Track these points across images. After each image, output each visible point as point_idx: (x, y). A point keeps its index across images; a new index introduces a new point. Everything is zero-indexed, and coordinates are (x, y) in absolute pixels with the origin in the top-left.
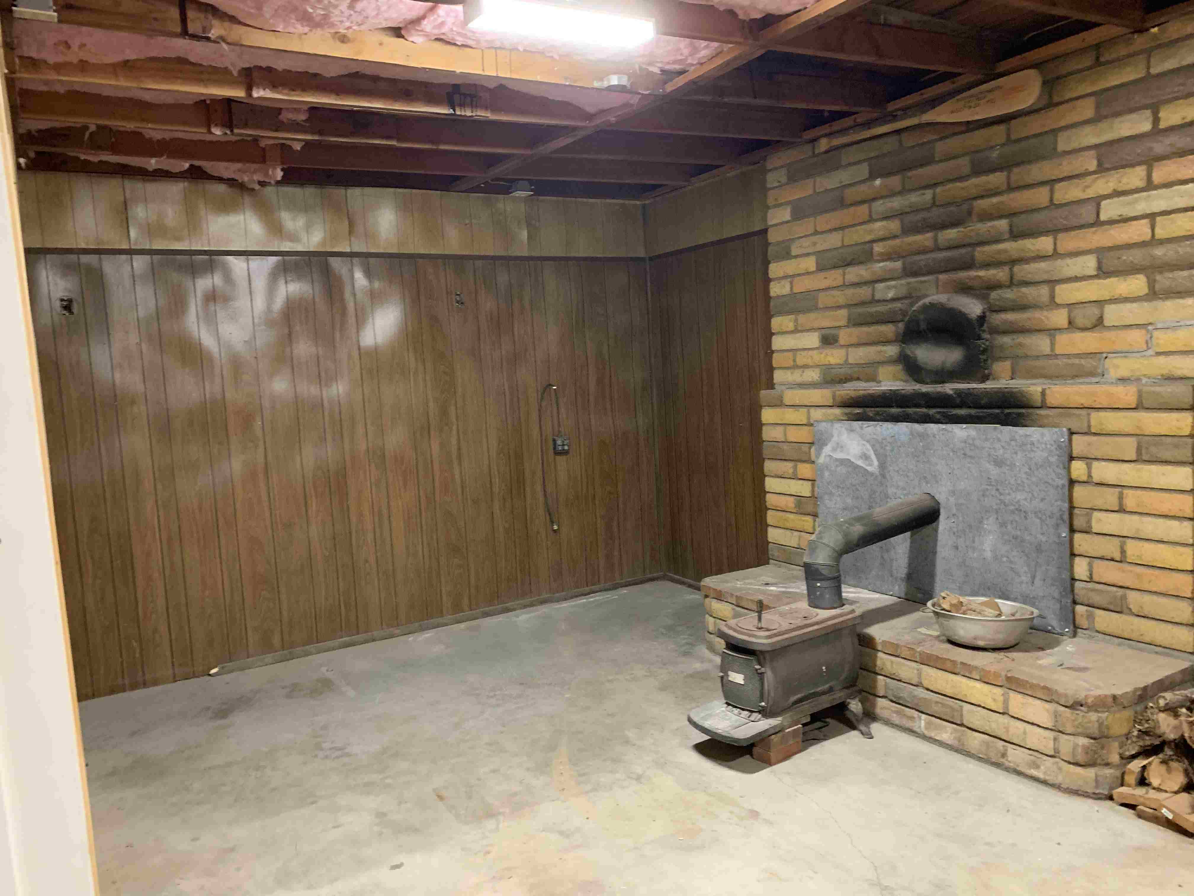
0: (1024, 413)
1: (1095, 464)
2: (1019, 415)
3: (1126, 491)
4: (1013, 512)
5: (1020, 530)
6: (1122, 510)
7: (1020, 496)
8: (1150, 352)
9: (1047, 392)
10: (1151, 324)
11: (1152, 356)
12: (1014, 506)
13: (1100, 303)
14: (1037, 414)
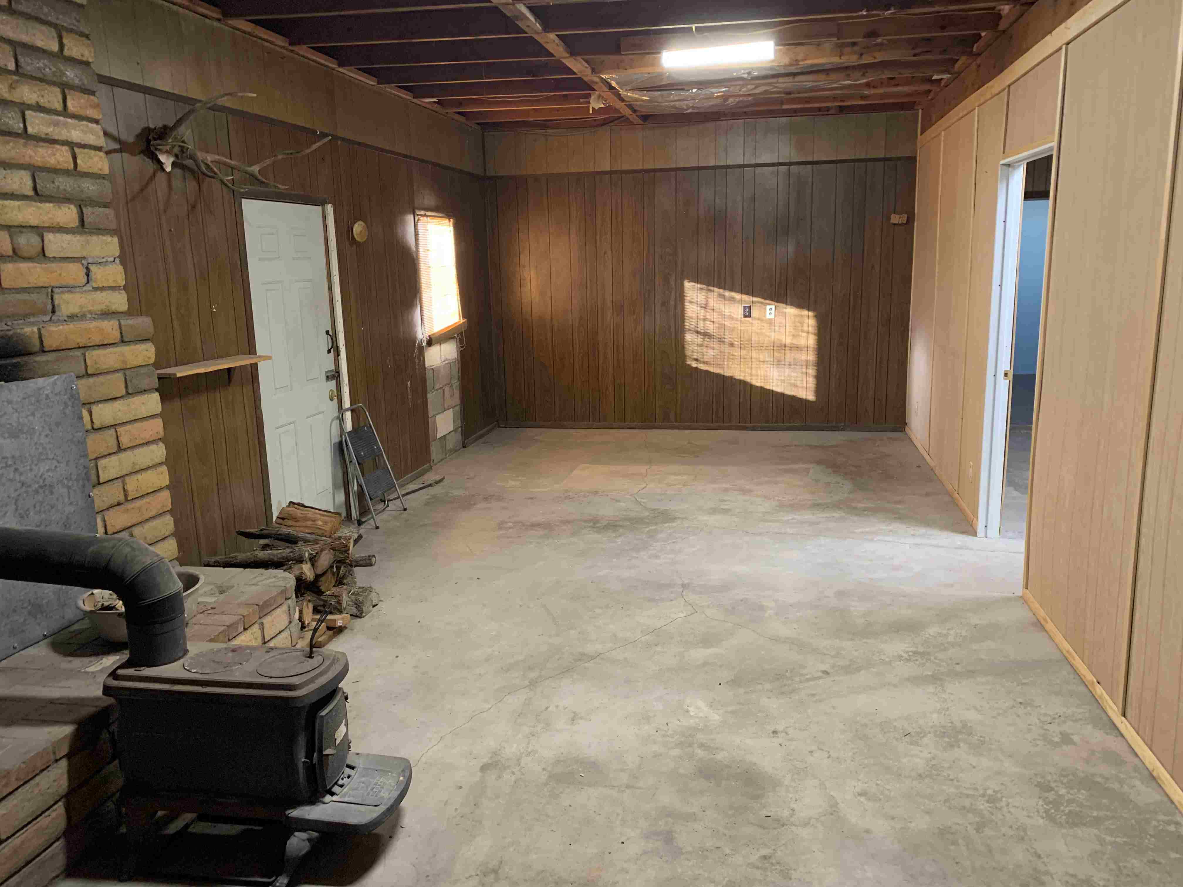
0: (19, 363)
1: (95, 409)
2: (15, 365)
3: (120, 430)
4: (37, 492)
5: (45, 512)
6: (120, 449)
7: (43, 467)
8: (88, 287)
9: (43, 331)
10: (84, 258)
11: (89, 291)
12: (38, 483)
13: (39, 231)
14: (35, 362)
